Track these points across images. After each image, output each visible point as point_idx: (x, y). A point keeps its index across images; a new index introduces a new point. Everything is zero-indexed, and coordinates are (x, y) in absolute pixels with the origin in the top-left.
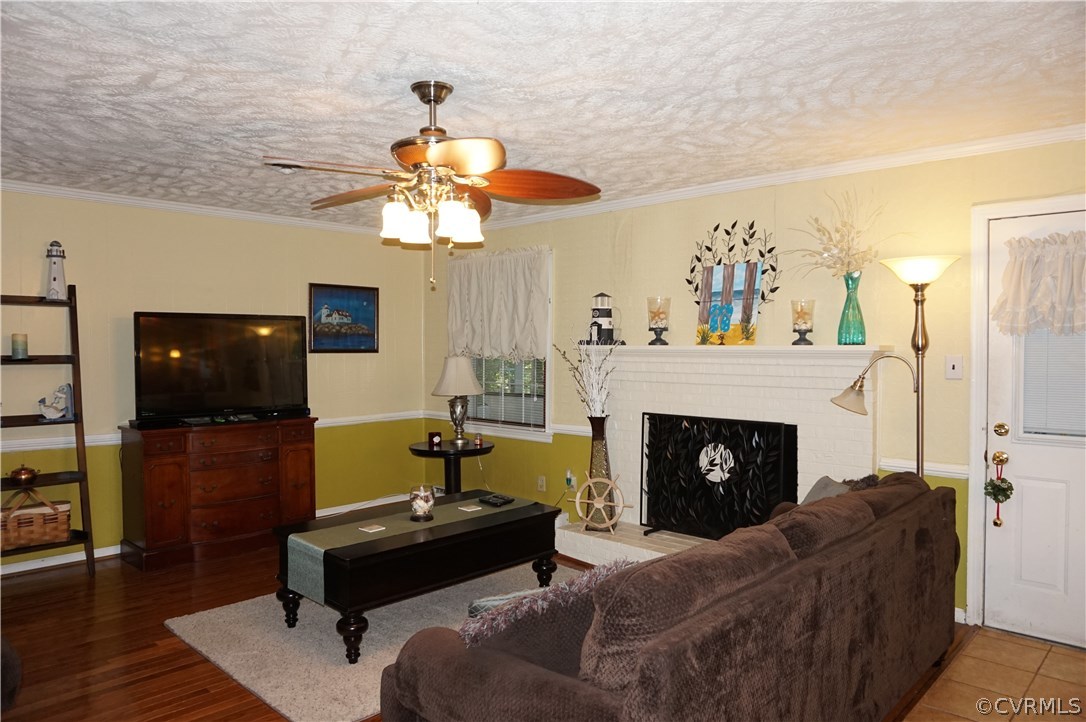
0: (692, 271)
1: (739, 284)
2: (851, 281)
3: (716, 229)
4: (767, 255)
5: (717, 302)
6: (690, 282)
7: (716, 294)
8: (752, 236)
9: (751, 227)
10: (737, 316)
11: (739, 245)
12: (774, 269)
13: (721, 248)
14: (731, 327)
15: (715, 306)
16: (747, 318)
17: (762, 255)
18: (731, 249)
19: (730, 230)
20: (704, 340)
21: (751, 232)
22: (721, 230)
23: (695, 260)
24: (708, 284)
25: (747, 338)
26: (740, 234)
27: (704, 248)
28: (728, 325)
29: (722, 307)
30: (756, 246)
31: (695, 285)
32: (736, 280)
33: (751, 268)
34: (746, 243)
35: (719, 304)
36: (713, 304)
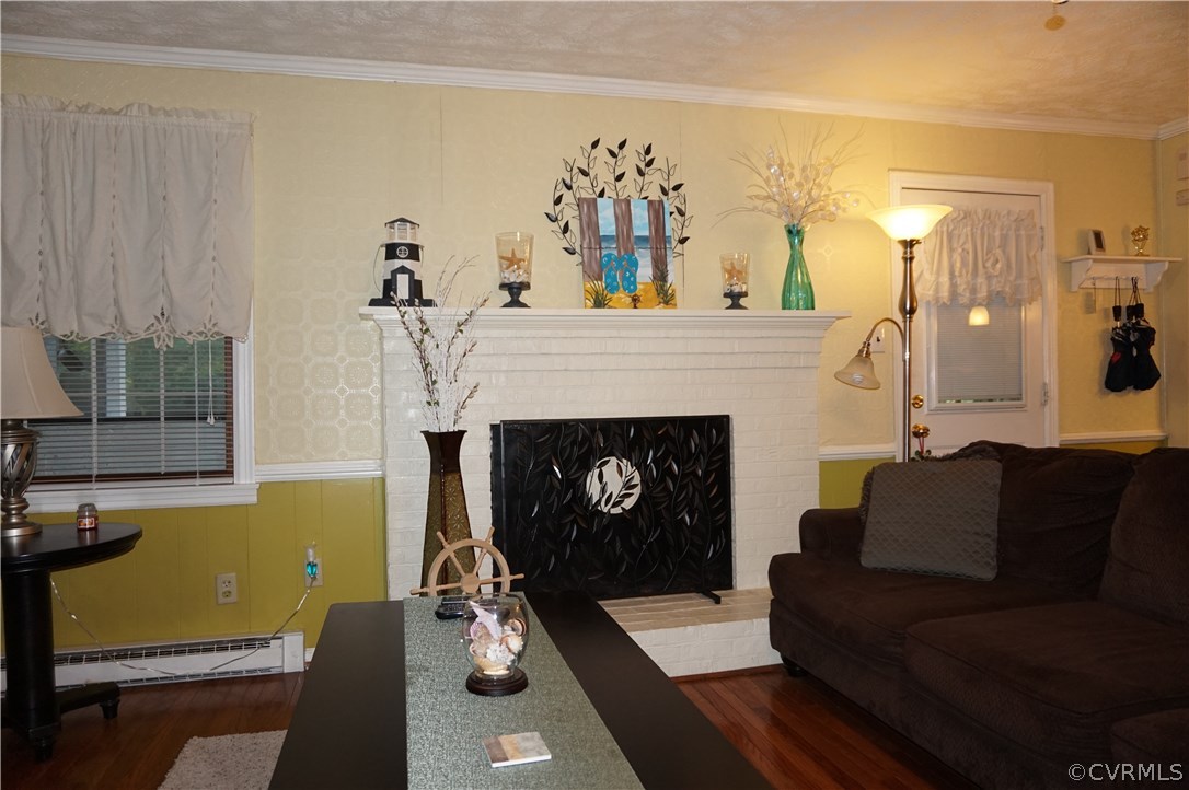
0: (558, 201)
1: (641, 224)
2: (794, 233)
3: (595, 145)
4: (671, 193)
5: (611, 250)
6: (553, 220)
7: (607, 238)
8: (649, 164)
9: (648, 151)
10: (645, 272)
11: (631, 174)
12: (682, 213)
13: (603, 173)
14: (640, 287)
15: (609, 255)
16: (660, 275)
17: (665, 192)
18: (619, 178)
19: (616, 150)
20: (600, 303)
21: (648, 158)
22: (601, 150)
23: (561, 185)
24: (590, 225)
25: (667, 303)
26: (630, 160)
27: (575, 170)
28: (634, 283)
29: (619, 259)
30: (655, 179)
31: (562, 224)
32: (636, 222)
33: (656, 210)
34: (641, 173)
35: (615, 252)
36: (604, 252)
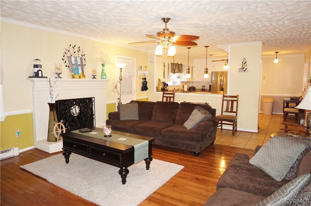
0: (64, 56)
1: (79, 63)
2: (103, 65)
3: (70, 46)
4: (83, 56)
5: (74, 67)
6: (63, 60)
7: (74, 64)
8: (79, 50)
9: (79, 48)
10: (80, 71)
11: (77, 52)
12: (85, 60)
13: (72, 52)
14: (80, 74)
15: (74, 68)
16: (83, 72)
17: (82, 56)
18: (75, 52)
19: (74, 47)
20: (73, 77)
21: (79, 49)
23: (65, 53)
24: (70, 62)
25: (84, 77)
26: (76, 49)
27: (67, 50)
28: (79, 73)
29: (76, 69)
30: (80, 53)
31: (65, 61)
32: (78, 62)
33: (81, 59)
34: (78, 52)
35: (75, 67)
36: (73, 67)
